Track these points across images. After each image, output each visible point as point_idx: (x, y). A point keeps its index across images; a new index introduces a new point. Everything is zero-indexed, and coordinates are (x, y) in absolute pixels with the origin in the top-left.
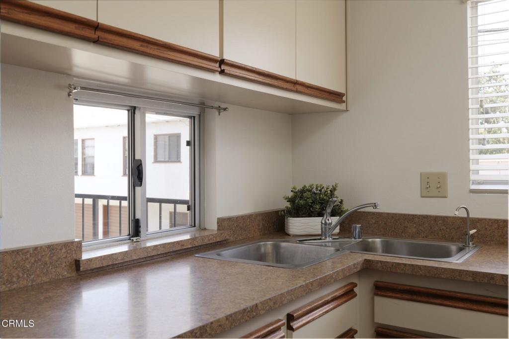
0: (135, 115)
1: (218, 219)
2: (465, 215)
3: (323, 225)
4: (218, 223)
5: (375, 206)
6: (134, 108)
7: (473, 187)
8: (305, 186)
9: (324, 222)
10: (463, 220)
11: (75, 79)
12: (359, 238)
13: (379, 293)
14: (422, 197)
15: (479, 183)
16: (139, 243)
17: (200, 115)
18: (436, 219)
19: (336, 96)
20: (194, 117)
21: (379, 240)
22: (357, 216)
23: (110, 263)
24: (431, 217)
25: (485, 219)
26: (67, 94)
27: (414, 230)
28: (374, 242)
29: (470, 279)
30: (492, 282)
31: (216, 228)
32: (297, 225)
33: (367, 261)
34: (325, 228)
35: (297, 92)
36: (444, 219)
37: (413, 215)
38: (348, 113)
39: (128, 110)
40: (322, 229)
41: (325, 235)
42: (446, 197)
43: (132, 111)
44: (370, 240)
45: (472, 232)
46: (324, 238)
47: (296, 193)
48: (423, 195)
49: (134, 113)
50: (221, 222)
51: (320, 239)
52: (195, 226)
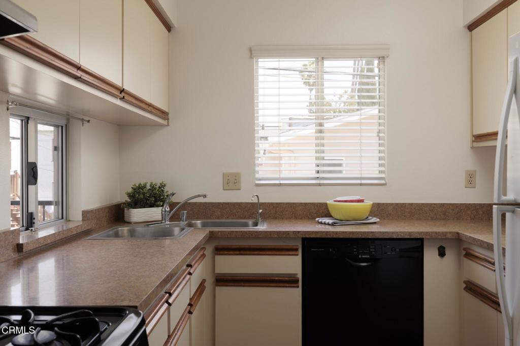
0: (29, 125)
1: (83, 211)
2: (256, 201)
3: (163, 212)
4: (83, 215)
5: (205, 196)
6: (28, 118)
7: (258, 182)
8: (140, 184)
9: (164, 210)
10: (253, 204)
11: (10, 96)
12: (186, 221)
13: (219, 253)
14: (224, 190)
15: (260, 180)
16: (36, 232)
17: (66, 125)
18: (234, 204)
19: (164, 114)
20: (62, 127)
21: (199, 222)
22: (186, 205)
23: (37, 246)
24: (231, 203)
25: (266, 203)
26: (6, 108)
27: (219, 213)
28: (195, 223)
29: (276, 236)
30: (288, 236)
31: (81, 219)
32: (138, 215)
33: (211, 232)
34: (165, 215)
35: (150, 112)
36: (239, 204)
37: (219, 203)
38: (169, 127)
39: (22, 121)
40: (162, 215)
41: (165, 220)
42: (240, 189)
43: (26, 121)
44: (193, 222)
45: (261, 211)
46: (163, 222)
47: (134, 189)
48: (225, 188)
49: (28, 123)
50: (85, 213)
51: (161, 223)
52: (62, 218)
